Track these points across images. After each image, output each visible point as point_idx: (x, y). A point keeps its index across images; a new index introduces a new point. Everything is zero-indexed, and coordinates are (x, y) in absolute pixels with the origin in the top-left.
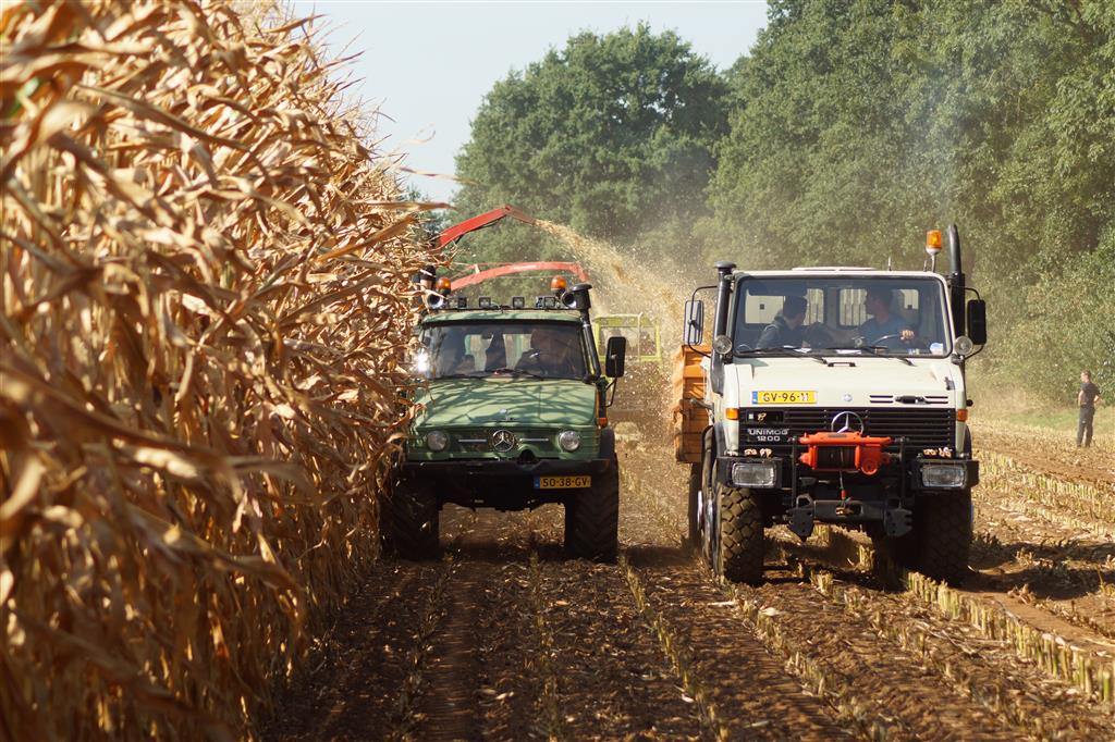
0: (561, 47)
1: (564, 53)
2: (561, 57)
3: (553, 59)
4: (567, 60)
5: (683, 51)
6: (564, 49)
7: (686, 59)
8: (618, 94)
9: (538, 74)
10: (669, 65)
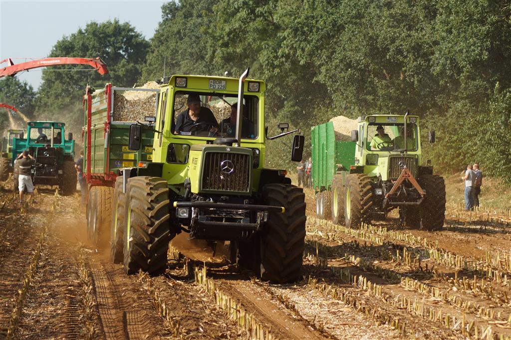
0: (84, 28)
1: (85, 30)
2: (84, 31)
3: (80, 32)
4: (86, 33)
5: (132, 30)
6: (85, 28)
7: (133, 34)
8: (106, 46)
9: (74, 38)
10: (127, 35)
